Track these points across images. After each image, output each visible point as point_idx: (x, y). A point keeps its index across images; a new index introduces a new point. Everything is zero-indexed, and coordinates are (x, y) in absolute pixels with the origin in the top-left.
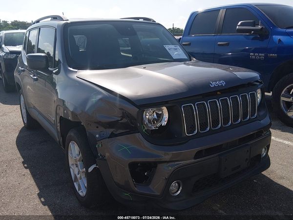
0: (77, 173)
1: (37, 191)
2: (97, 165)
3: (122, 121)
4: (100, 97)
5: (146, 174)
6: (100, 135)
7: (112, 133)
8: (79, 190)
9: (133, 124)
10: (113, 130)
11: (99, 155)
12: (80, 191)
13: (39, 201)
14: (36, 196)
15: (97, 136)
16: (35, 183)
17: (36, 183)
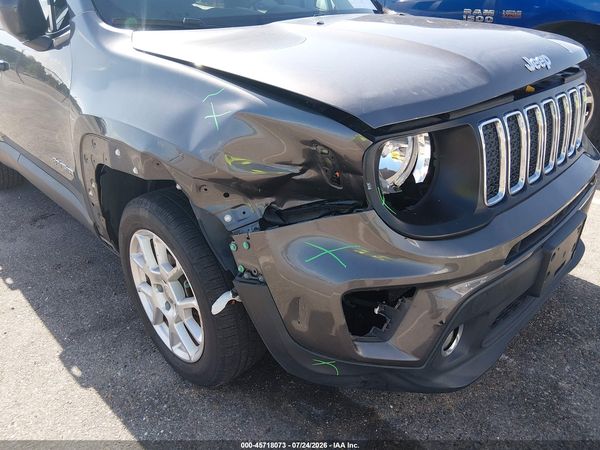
0: (162, 306)
1: (56, 348)
2: (235, 295)
3: (303, 176)
4: (235, 106)
5: (376, 311)
6: (233, 215)
7: (269, 209)
8: (172, 345)
9: (339, 184)
10: (273, 200)
11: (241, 269)
12: (174, 348)
13: (71, 378)
14: (58, 365)
15: (228, 218)
16: (45, 330)
17: (48, 327)
